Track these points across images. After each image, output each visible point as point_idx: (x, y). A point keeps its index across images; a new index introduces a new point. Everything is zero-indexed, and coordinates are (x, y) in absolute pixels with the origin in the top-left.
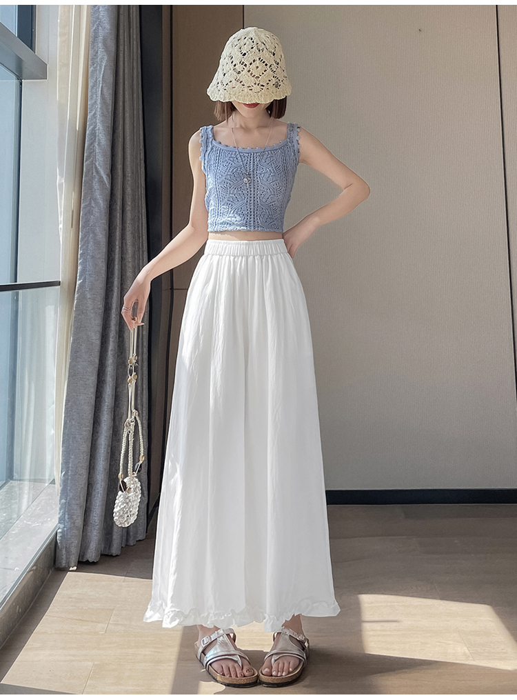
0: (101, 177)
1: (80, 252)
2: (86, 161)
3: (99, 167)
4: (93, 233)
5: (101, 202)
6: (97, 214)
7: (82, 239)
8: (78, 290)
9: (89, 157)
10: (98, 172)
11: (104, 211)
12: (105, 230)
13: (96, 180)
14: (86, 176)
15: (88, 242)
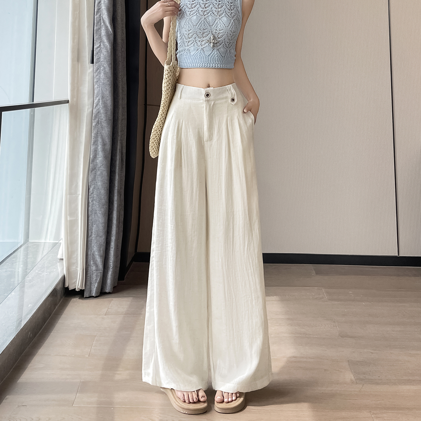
0: (106, 27)
1: (95, 81)
2: (96, 15)
3: (105, 19)
4: (103, 66)
5: (107, 44)
6: (105, 53)
7: (97, 70)
8: (95, 107)
9: (98, 12)
10: (104, 22)
11: (109, 51)
12: (111, 64)
13: (103, 29)
14: (96, 26)
15: (100, 72)
